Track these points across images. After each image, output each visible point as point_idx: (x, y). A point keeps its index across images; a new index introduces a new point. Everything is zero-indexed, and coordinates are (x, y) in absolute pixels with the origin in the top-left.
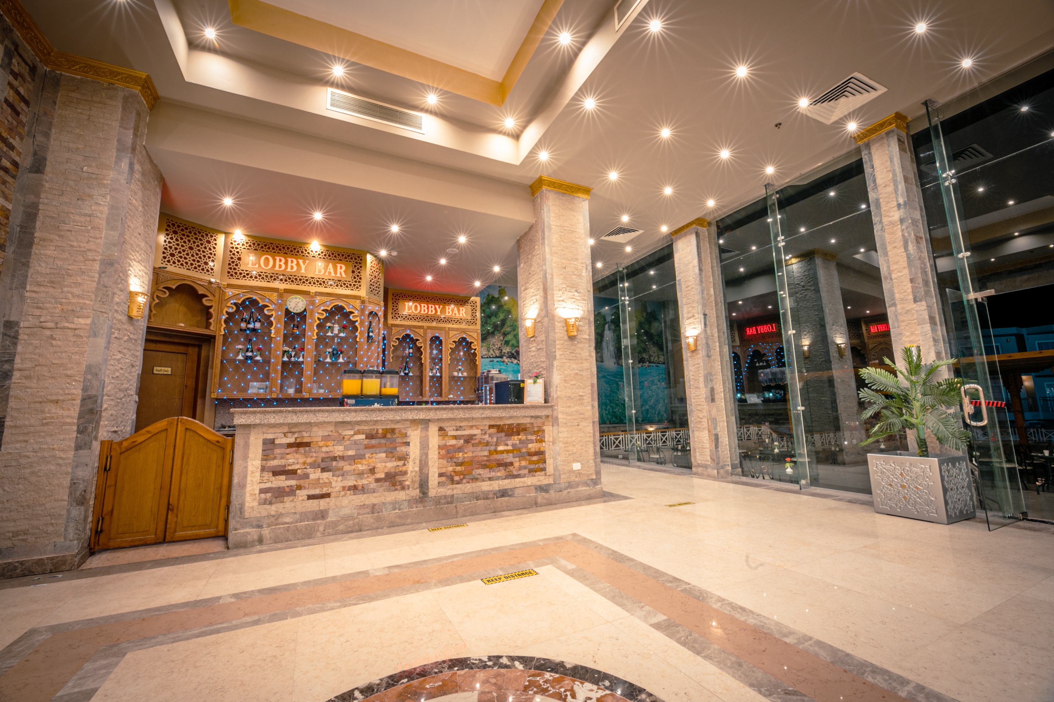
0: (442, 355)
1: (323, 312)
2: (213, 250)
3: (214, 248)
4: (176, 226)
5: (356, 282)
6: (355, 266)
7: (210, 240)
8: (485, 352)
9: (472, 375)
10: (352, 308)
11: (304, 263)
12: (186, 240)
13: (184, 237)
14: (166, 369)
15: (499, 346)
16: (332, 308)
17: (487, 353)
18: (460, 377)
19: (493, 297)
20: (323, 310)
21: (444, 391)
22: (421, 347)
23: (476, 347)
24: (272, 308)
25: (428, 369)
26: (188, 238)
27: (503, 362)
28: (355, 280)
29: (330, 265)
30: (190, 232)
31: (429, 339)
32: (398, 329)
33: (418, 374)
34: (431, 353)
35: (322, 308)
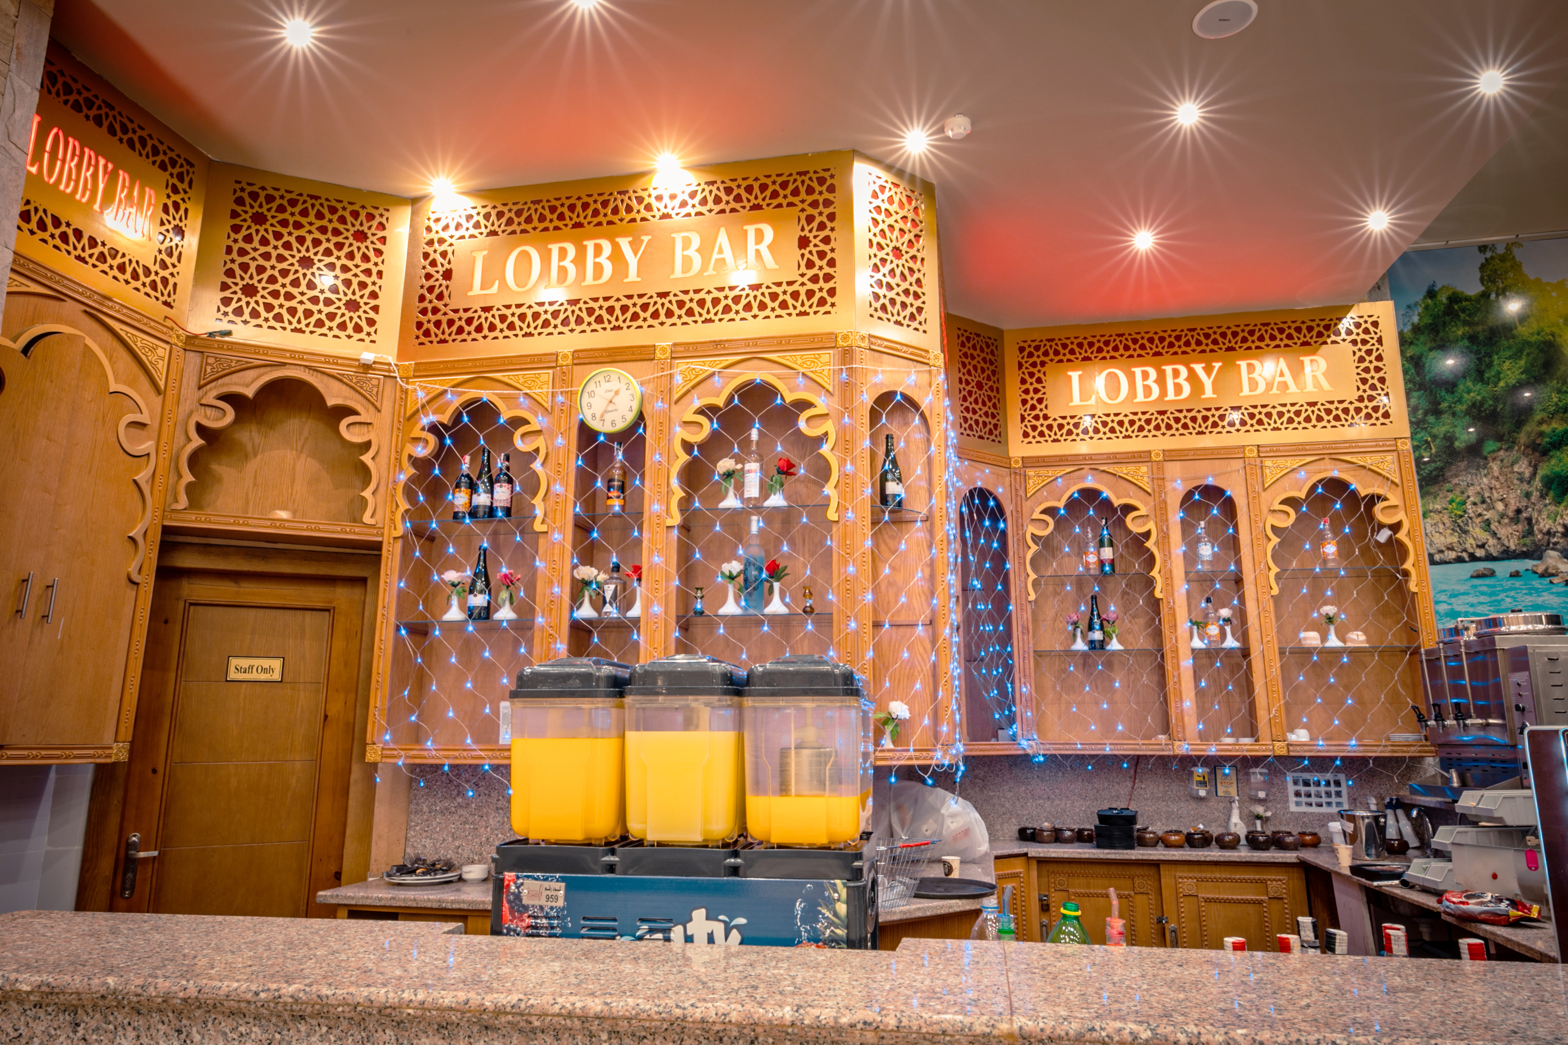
0: (1238, 563)
1: (702, 419)
2: (374, 259)
3: (379, 253)
4: (262, 199)
5: (815, 279)
6: (810, 219)
7: (365, 228)
8: (1445, 538)
9: (1392, 637)
10: (806, 389)
11: (635, 246)
12: (292, 240)
13: (284, 231)
14: (266, 663)
15: (1514, 504)
16: (730, 399)
17: (1454, 539)
18: (1336, 653)
19: (1455, 298)
20: (700, 412)
21: (1262, 715)
22: (1147, 535)
23: (1400, 516)
24: (537, 427)
25: (1184, 625)
26: (296, 233)
27: (1545, 574)
28: (810, 273)
29: (723, 238)
30: (304, 213)
31: (1174, 500)
32: (1051, 472)
33: (1143, 642)
34: (1191, 557)
35: (697, 404)
